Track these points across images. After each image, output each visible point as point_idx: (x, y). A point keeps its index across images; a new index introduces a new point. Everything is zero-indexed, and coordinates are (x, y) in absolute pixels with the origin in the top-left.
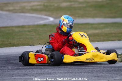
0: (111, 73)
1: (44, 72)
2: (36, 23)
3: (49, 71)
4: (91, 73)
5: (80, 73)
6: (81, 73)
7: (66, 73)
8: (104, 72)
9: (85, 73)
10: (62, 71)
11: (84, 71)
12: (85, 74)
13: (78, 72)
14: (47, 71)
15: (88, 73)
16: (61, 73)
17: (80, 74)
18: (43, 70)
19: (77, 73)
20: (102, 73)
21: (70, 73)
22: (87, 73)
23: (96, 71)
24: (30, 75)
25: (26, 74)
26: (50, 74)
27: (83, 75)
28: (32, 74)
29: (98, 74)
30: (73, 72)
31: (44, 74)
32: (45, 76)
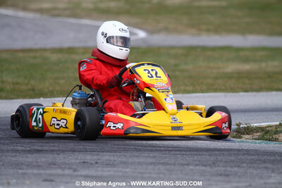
0: (260, 166)
1: (99, 161)
3: (112, 158)
4: (210, 166)
6: (188, 165)
7: (151, 164)
8: (245, 165)
9: (197, 165)
10: (142, 160)
11: (195, 161)
12: (198, 167)
13: (182, 162)
14: (107, 158)
15: (205, 166)
16: (139, 163)
17: (186, 166)
18: (98, 155)
19: (179, 164)
20: (239, 166)
21: (162, 164)
22: (203, 165)
23: (226, 162)
24: (63, 166)
25: (55, 164)
26: (113, 165)
27: (192, 170)
28: (68, 164)
29: (229, 169)
30: (169, 162)
31: (97, 165)
32: (100, 169)
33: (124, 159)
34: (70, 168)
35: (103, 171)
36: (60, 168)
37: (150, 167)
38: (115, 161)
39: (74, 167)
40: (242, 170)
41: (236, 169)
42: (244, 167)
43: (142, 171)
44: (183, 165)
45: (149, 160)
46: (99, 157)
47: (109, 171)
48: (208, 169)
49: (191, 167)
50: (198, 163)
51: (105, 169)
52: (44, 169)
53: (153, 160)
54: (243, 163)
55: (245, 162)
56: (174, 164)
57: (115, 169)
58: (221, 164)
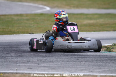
1: (46, 60)
2: (33, 12)
3: (51, 59)
5: (81, 62)
8: (104, 62)
9: (85, 62)
10: (63, 60)
14: (49, 59)
15: (89, 62)
18: (45, 58)
19: (78, 61)
21: (72, 61)
22: (88, 62)
24: (33, 62)
25: (29, 62)
26: (52, 62)
28: (35, 61)
29: (98, 63)
31: (46, 62)
32: (48, 63)
33: (56, 60)
34: (36, 63)
37: (67, 63)
39: (38, 63)
40: (104, 64)
43: (65, 64)
47: (52, 64)
49: (83, 63)
51: (50, 63)
52: (26, 64)
56: (76, 62)
57: (54, 63)
58: (95, 61)
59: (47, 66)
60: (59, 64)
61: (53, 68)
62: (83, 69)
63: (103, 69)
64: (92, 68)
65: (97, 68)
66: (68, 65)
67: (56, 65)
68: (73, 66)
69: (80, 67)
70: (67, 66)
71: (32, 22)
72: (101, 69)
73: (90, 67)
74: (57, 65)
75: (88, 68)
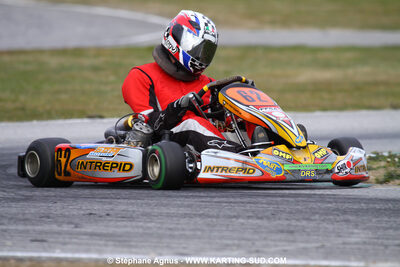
0: (338, 219)
1: (111, 212)
3: (131, 208)
4: (268, 218)
5: (235, 217)
6: (237, 217)
7: (185, 216)
8: (317, 217)
9: (249, 217)
10: (173, 210)
11: (247, 211)
12: (250, 221)
13: (229, 213)
14: (123, 207)
15: (261, 218)
16: (169, 216)
17: (234, 219)
18: (110, 203)
19: (224, 216)
20: (307, 219)
21: (200, 215)
22: (258, 218)
23: (291, 213)
24: (61, 220)
25: (48, 217)
26: (131, 218)
27: (243, 224)
28: (68, 217)
29: (294, 223)
30: (211, 214)
31: (109, 218)
32: (112, 223)
33: (148, 210)
34: (70, 223)
35: (117, 227)
36: (56, 222)
37: (182, 221)
38: (134, 211)
39: (76, 221)
40: (312, 224)
41: (304, 223)
42: (315, 220)
43: (171, 226)
44: (231, 217)
45: (182, 211)
46: (111, 206)
47: (125, 226)
48: (265, 223)
49: (241, 220)
50: (251, 214)
51: (119, 223)
52: (33, 224)
53: (188, 211)
54: (315, 213)
55: (317, 213)
56: (218, 217)
57: (134, 224)
58: (284, 216)
59: (105, 232)
60: (149, 225)
61: (119, 241)
62: (229, 242)
63: (302, 242)
64: (265, 239)
65: (280, 240)
66: (183, 230)
67: (136, 230)
68: (199, 233)
69: (222, 238)
70: (176, 233)
71: (112, 78)
72: (294, 241)
73: (256, 237)
74: (141, 230)
75: (249, 240)
